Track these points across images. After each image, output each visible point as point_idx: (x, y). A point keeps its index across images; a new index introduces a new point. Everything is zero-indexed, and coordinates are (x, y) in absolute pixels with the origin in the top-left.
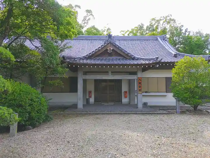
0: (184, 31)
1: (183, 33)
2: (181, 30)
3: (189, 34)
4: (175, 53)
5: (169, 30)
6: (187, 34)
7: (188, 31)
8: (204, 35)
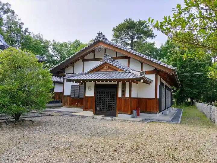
0: (23, 30)
1: (22, 31)
2: (21, 28)
3: (29, 35)
4: (2, 44)
5: (6, 22)
6: (27, 34)
7: (28, 31)
8: (44, 40)
